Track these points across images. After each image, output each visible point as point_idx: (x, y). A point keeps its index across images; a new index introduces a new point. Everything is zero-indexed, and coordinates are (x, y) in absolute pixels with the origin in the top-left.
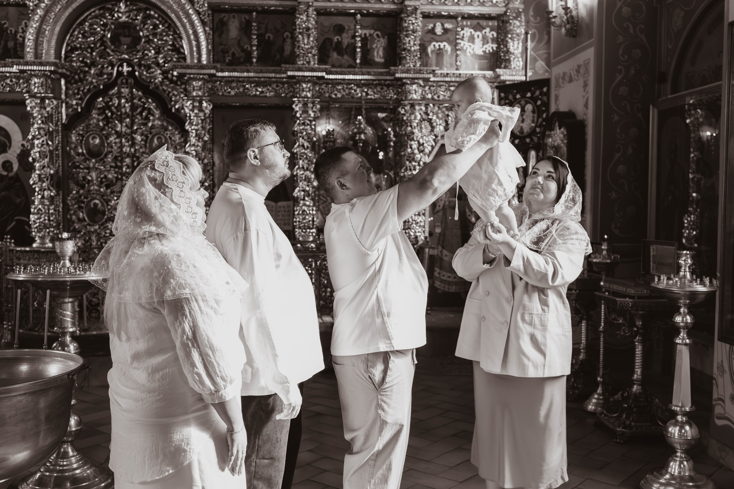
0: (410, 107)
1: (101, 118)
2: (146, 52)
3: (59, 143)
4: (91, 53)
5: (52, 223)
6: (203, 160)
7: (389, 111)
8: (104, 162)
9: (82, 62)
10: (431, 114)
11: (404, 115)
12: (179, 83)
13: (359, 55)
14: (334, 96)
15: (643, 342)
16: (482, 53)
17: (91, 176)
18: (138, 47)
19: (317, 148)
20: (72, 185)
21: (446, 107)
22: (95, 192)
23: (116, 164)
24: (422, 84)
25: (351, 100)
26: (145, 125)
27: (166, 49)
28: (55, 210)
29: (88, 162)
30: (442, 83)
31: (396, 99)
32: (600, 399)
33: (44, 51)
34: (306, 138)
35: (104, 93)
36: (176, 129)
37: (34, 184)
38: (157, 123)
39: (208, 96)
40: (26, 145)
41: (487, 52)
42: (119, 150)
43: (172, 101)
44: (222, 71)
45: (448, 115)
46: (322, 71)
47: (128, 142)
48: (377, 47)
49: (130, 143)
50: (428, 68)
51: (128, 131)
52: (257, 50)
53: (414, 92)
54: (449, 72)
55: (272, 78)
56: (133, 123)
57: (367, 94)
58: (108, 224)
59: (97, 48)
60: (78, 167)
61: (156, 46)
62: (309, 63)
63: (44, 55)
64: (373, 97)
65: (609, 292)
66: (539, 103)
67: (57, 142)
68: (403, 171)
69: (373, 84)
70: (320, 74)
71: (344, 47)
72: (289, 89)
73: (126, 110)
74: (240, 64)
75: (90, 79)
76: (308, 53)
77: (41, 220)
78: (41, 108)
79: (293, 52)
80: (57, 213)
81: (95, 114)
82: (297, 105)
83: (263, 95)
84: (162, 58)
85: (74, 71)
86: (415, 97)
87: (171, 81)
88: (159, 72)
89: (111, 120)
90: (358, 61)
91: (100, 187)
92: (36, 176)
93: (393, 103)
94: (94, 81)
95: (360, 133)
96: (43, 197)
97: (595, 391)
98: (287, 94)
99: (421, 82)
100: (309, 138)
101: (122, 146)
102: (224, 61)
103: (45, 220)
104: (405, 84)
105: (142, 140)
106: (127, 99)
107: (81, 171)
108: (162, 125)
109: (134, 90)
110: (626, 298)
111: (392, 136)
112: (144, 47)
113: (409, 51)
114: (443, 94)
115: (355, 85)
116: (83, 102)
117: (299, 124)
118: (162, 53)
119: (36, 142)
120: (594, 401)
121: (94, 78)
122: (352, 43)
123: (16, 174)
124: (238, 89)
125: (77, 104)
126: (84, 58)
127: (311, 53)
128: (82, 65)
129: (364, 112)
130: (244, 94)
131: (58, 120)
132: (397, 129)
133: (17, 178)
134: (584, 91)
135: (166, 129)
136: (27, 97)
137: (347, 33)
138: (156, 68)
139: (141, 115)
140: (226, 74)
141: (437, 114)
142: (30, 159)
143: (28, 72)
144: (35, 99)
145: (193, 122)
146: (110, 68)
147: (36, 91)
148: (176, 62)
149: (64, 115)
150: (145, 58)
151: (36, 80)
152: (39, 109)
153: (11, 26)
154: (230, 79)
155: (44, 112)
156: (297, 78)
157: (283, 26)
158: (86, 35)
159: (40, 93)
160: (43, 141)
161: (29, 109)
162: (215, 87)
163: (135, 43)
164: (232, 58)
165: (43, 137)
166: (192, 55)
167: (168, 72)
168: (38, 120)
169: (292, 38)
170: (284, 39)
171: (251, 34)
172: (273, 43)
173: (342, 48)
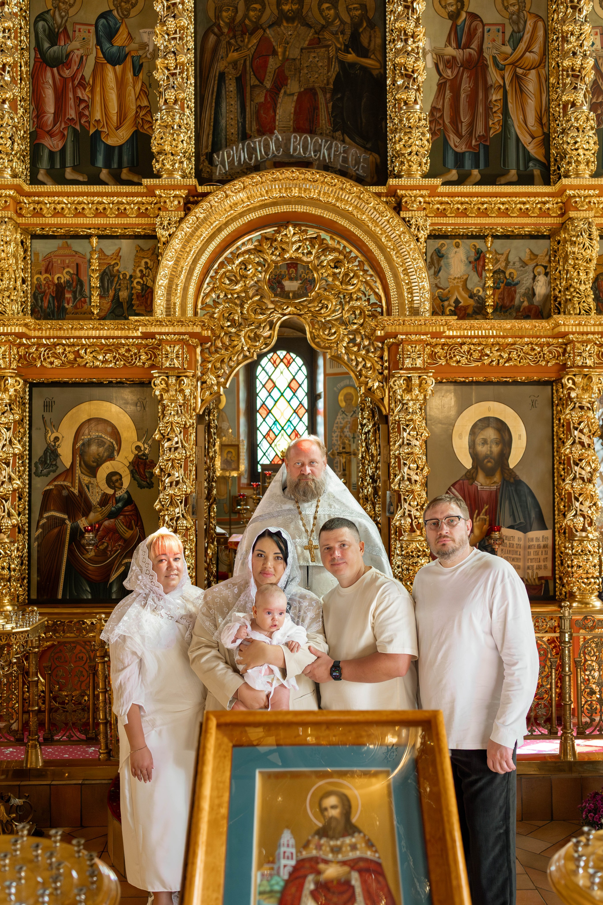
4: (241, 306)
9: (227, 319)
18: (311, 295)
33: (177, 305)
37: (162, 509)
52: (493, 294)
59: (250, 299)
61: (339, 293)
63: (177, 310)
72: (550, 353)
74: (468, 316)
75: (239, 346)
78: (176, 391)
79: (549, 297)
82: (569, 379)
83: (510, 364)
85: (218, 333)
88: (342, 332)
92: (167, 497)
94: (245, 348)
98: (548, 362)
102: (443, 312)
118: (348, 304)
119: (167, 444)
121: (245, 343)
123: (127, 492)
124: (471, 355)
126: (230, 314)
128: (227, 324)
130: (481, 363)
133: (129, 500)
142: (157, 471)
143: (157, 336)
144: (168, 377)
145: (407, 409)
146: (268, 328)
147: (168, 365)
148: (369, 316)
149: (199, 400)
150: (322, 311)
151: (168, 348)
152: (174, 393)
153: (125, 268)
154: (459, 340)
155: (180, 398)
156: (571, 336)
157: (533, 257)
158: (233, 278)
159: (174, 368)
160: (177, 443)
161: (157, 393)
162: (436, 353)
163: (306, 289)
164: (455, 307)
165: (176, 436)
166: (401, 305)
167: (356, 332)
168: (172, 409)
169: (546, 274)
170: (535, 277)
171: (485, 270)
172: (517, 284)
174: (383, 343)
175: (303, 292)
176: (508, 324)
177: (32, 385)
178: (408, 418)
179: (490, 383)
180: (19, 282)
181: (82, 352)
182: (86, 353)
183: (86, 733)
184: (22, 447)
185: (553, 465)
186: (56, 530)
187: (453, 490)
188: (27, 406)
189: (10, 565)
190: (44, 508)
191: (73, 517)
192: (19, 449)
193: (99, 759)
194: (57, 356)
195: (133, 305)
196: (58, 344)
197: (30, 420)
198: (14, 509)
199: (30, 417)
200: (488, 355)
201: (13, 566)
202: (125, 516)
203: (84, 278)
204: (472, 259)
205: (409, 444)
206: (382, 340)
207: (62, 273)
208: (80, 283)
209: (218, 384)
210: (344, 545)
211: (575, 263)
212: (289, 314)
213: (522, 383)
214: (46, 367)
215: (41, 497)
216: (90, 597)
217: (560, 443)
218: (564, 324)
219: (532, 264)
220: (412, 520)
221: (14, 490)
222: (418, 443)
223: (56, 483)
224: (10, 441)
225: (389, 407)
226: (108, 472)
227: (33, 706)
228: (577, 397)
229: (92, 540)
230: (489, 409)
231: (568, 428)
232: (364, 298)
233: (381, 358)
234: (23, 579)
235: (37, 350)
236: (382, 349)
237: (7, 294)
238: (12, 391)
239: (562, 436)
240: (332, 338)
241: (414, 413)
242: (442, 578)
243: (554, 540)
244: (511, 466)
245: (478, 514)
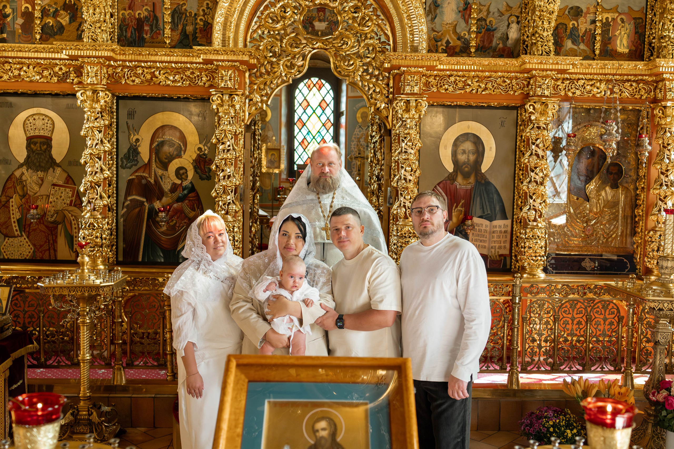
2: (343, 39)
4: (281, 41)
9: (269, 50)
13: (598, 46)
14: (571, 95)
18: (336, 34)
25: (593, 99)
27: (368, 36)
31: (648, 98)
33: (231, 38)
37: (217, 196)
39: (423, 93)
43: (371, 98)
46: (567, 64)
48: (620, 33)
52: (476, 37)
55: (499, 71)
57: (612, 92)
59: (288, 35)
61: (356, 32)
63: (231, 42)
64: (618, 96)
70: (563, 67)
71: (581, 35)
72: (517, 84)
74: (456, 54)
75: (278, 72)
78: (229, 106)
82: (532, 105)
83: (485, 92)
84: (364, 47)
85: (262, 62)
88: (358, 63)
90: (597, 52)
92: (221, 187)
94: (283, 74)
96: (227, 213)
98: (515, 91)
102: (437, 50)
104: (663, 80)
112: (342, 34)
115: (597, 81)
116: (269, 98)
119: (221, 147)
122: (590, 30)
123: (191, 183)
124: (457, 85)
126: (272, 47)
128: (269, 54)
130: (464, 91)
131: (242, 120)
133: (192, 189)
136: (214, 93)
137: (585, 17)
138: (356, 59)
142: (214, 167)
143: (215, 63)
144: (222, 95)
145: (405, 125)
146: (301, 59)
147: (223, 85)
148: (380, 52)
149: (247, 114)
150: (344, 47)
151: (223, 72)
152: (227, 107)
153: (191, 8)
154: (448, 72)
155: (232, 111)
156: (534, 72)
157: (508, 9)
158: (275, 18)
159: (228, 88)
160: (229, 146)
161: (214, 107)
162: (429, 82)
163: (331, 29)
164: (446, 47)
165: (229, 141)
166: (405, 43)
167: (369, 64)
168: (225, 121)
169: (518, 23)
170: (509, 24)
171: (471, 18)
172: (495, 30)
173: (579, 35)
174: (389, 73)
175: (330, 30)
176: (486, 61)
177: (119, 98)
178: (406, 132)
179: (470, 107)
180: (108, 16)
181: (157, 73)
182: (160, 74)
183: (158, 360)
184: (111, 145)
185: (515, 171)
186: (137, 210)
187: (438, 188)
188: (115, 114)
189: (102, 235)
190: (128, 193)
191: (150, 200)
192: (108, 147)
193: (167, 380)
194: (137, 76)
195: (197, 38)
196: (138, 67)
197: (117, 125)
198: (105, 193)
199: (117, 122)
200: (469, 85)
201: (104, 236)
202: (190, 200)
203: (159, 15)
204: (461, 9)
205: (406, 152)
206: (389, 70)
207: (142, 10)
208: (156, 18)
209: (262, 101)
210: (348, 227)
211: (540, 14)
212: (318, 48)
213: (495, 108)
214: (129, 84)
215: (126, 184)
216: (163, 261)
217: (521, 154)
218: (529, 63)
219: (508, 14)
220: (406, 210)
221: (105, 179)
222: (412, 152)
223: (137, 174)
224: (102, 141)
225: (392, 123)
226: (177, 167)
227: (118, 340)
228: (536, 120)
229: (164, 218)
230: (469, 127)
231: (527, 142)
232: (376, 38)
233: (388, 85)
234: (113, 246)
235: (122, 70)
236: (389, 78)
237: (98, 25)
238: (102, 102)
239: (522, 149)
240: (350, 68)
241: (411, 128)
242: (422, 254)
243: (512, 227)
244: (483, 171)
245: (456, 207)
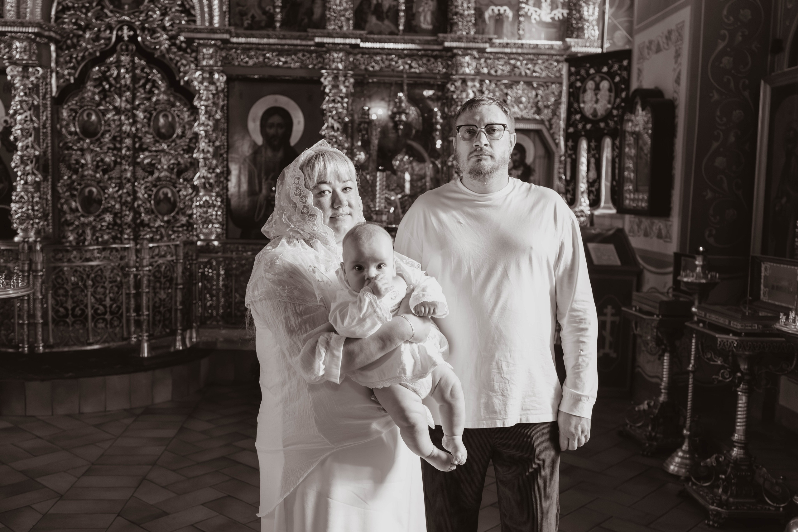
0: (462, 83)
1: (97, 90)
2: (150, 13)
3: (47, 119)
4: (86, 14)
5: (36, 213)
6: (214, 142)
7: (436, 87)
8: (101, 143)
9: (75, 24)
10: (486, 92)
11: (454, 92)
12: (189, 50)
13: (402, 21)
14: (371, 69)
15: (749, 393)
16: (550, 20)
17: (85, 159)
18: (142, 8)
19: (350, 130)
20: (63, 169)
21: (504, 84)
22: (89, 177)
23: (114, 145)
24: (477, 56)
25: (392, 73)
26: (149, 99)
27: (173, 10)
28: (40, 198)
29: (82, 142)
30: (500, 55)
31: (446, 73)
32: (686, 458)
33: (28, 10)
34: (336, 118)
35: (100, 60)
36: (185, 105)
37: (16, 167)
38: (163, 97)
39: (221, 66)
40: (9, 122)
41: (556, 18)
42: (118, 129)
43: (180, 72)
44: (238, 36)
45: (507, 94)
46: (356, 38)
47: (128, 119)
48: (424, 10)
49: (131, 121)
50: (484, 36)
51: (129, 106)
52: (281, 12)
53: (466, 65)
54: (509, 41)
55: (297, 45)
56: (134, 97)
57: (411, 67)
58: (104, 216)
59: (93, 8)
60: (71, 148)
61: (162, 6)
62: (341, 27)
63: (28, 15)
64: (417, 71)
65: (704, 322)
66: (617, 79)
67: (44, 118)
68: (451, 159)
69: (418, 55)
70: (353, 41)
71: (385, 10)
72: (317, 59)
73: (126, 82)
74: (261, 28)
75: (84, 45)
76: (341, 16)
77: (24, 210)
78: (23, 77)
79: (323, 16)
80: (44, 201)
81: (91, 86)
82: (325, 79)
83: (286, 66)
84: (169, 20)
85: (65, 35)
86: (467, 70)
87: (180, 48)
88: (165, 36)
89: (108, 93)
90: (401, 28)
91: (96, 172)
92: (18, 157)
93: (441, 78)
94: (89, 46)
95: (400, 113)
96: (26, 183)
97: (680, 446)
98: (315, 65)
99: (475, 53)
100: (339, 118)
101: (121, 125)
102: (242, 25)
103: (28, 210)
104: (455, 55)
105: (145, 117)
106: (127, 69)
107: (74, 152)
108: (169, 100)
109: (136, 58)
110: (728, 334)
111: (438, 117)
112: (148, 7)
113: (462, 15)
114: (502, 68)
115: (396, 55)
116: (76, 71)
117: (328, 101)
118: (169, 15)
119: (19, 118)
120: (677, 460)
121: (88, 43)
122: (394, 6)
124: (257, 58)
125: (69, 74)
126: (77, 20)
127: (344, 16)
128: (75, 27)
129: (405, 88)
130: (264, 65)
131: (46, 93)
132: (446, 110)
134: (676, 62)
135: (173, 105)
136: (7, 64)
138: (163, 32)
139: (145, 88)
140: (242, 40)
141: (494, 92)
142: (12, 138)
143: (8, 34)
146: (108, 32)
150: (149, 20)
151: (18, 44)
152: (21, 78)
154: (247, 46)
155: (28, 82)
156: (327, 46)
160: (26, 117)
161: (10, 78)
165: (26, 112)
166: (202, 17)
168: (21, 91)
172: (300, 5)
173: (382, 12)
175: (137, 4)
179: (277, 81)
205: (203, 124)
212: (123, 22)
218: (319, 36)
220: (205, 180)
222: (210, 123)
228: (330, 92)
230: (276, 101)
244: (292, 145)
245: (266, 179)
